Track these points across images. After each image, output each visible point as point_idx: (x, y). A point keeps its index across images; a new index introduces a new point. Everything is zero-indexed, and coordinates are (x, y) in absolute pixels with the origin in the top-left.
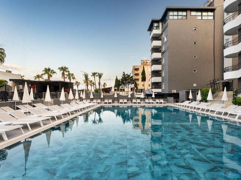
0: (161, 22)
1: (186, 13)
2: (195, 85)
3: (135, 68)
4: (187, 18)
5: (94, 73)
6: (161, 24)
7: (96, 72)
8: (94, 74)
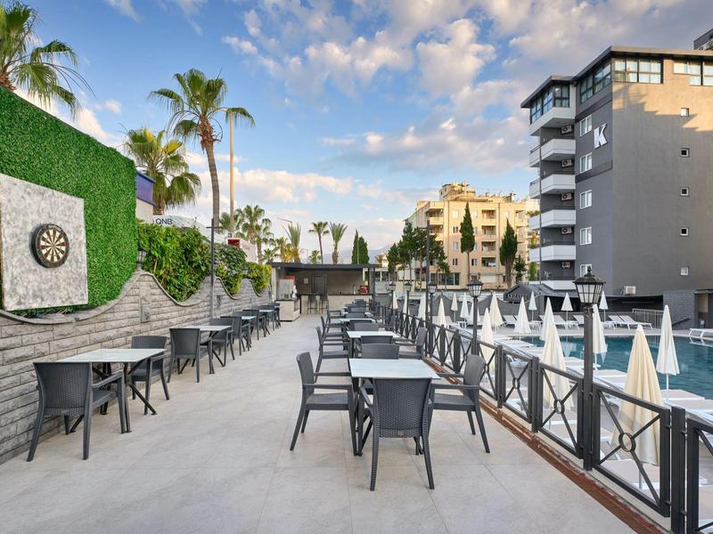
0: (576, 86)
1: (660, 65)
2: (684, 272)
3: (431, 207)
4: (662, 82)
5: (320, 224)
6: (573, 91)
7: (324, 222)
8: (319, 227)
